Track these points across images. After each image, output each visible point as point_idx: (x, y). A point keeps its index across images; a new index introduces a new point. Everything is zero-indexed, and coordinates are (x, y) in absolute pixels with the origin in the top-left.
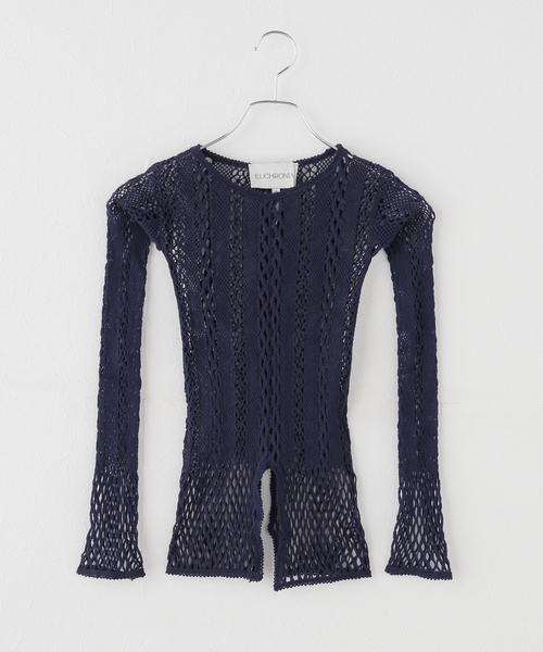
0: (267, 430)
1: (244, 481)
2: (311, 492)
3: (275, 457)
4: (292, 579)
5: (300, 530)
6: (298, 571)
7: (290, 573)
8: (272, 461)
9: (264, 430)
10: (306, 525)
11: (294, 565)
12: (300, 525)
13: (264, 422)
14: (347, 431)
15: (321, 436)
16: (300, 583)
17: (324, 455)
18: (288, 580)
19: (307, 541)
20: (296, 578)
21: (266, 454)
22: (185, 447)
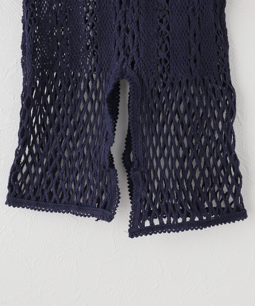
0: (123, 27)
1: (97, 95)
2: (177, 111)
3: (133, 63)
4: (152, 223)
5: (162, 161)
6: (159, 214)
7: (150, 215)
8: (129, 69)
9: (120, 27)
10: (169, 154)
11: (154, 204)
12: (162, 155)
13: (120, 18)
14: (224, 31)
15: (192, 35)
16: (162, 228)
17: (195, 61)
18: (147, 224)
19: (170, 175)
20: (156, 222)
21: (121, 60)
22: (24, 53)
